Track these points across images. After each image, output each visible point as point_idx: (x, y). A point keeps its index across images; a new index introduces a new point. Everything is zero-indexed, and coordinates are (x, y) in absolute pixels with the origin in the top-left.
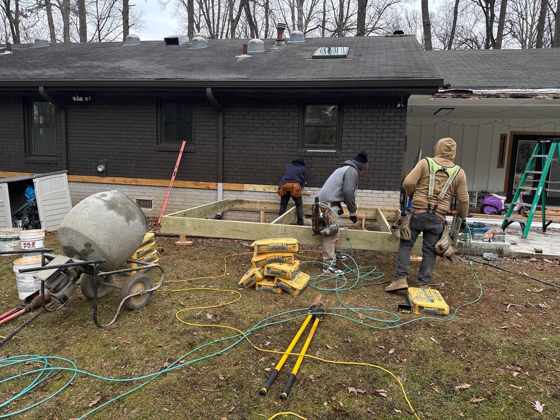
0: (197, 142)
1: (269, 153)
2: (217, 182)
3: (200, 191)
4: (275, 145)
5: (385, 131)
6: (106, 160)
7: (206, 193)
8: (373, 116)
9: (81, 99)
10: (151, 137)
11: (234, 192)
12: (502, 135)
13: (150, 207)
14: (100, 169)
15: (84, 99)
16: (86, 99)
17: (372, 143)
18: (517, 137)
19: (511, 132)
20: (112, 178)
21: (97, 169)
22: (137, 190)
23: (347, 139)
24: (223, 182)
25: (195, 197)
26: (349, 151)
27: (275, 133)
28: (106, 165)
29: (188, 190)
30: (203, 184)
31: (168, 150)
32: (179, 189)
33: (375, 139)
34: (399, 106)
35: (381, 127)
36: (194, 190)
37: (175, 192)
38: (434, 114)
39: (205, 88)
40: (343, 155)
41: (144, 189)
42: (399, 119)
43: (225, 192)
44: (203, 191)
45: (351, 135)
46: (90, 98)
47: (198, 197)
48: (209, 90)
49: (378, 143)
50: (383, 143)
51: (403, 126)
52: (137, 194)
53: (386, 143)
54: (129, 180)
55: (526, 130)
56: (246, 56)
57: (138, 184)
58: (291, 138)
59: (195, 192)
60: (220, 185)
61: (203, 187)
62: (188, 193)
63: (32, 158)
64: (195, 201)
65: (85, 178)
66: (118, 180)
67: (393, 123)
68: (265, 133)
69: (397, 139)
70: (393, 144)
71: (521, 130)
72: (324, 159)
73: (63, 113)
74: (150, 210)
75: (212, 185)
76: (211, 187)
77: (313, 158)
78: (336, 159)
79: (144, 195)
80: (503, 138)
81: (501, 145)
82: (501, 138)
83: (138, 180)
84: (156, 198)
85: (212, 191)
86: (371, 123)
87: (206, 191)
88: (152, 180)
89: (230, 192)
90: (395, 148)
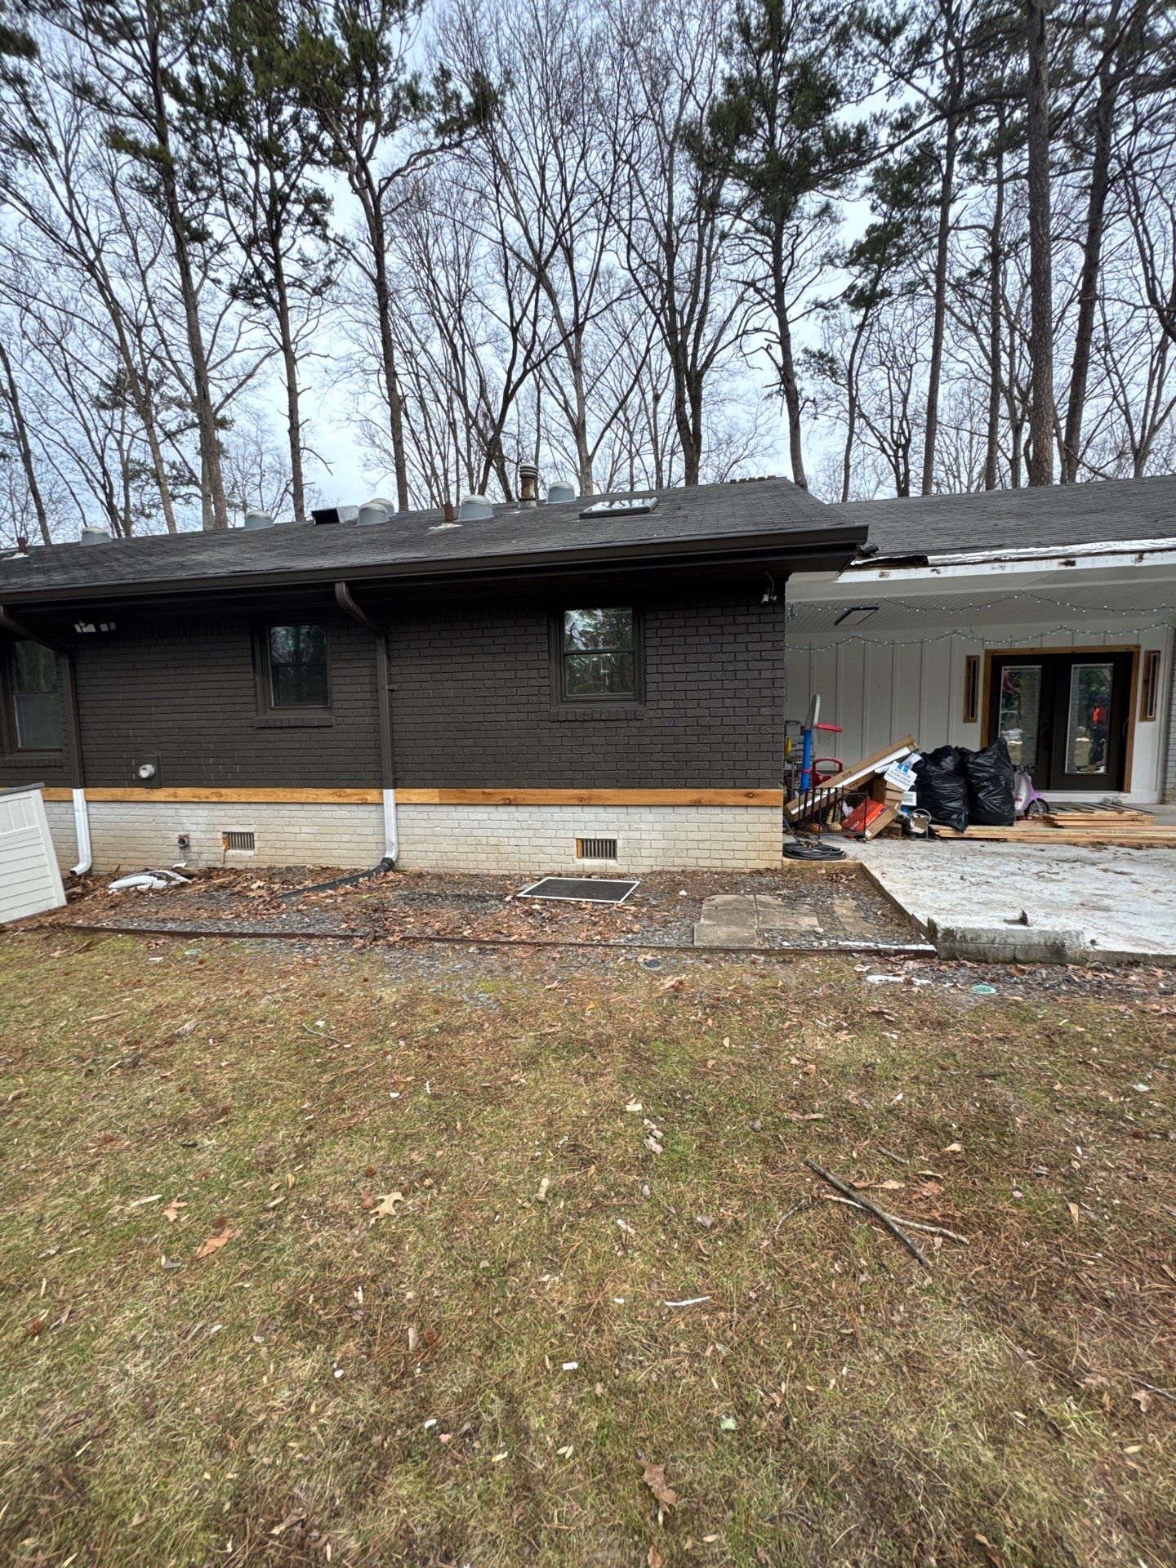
0: (336, 705)
1: (490, 717)
2: (382, 787)
3: (349, 808)
4: (502, 700)
5: (740, 656)
6: (157, 753)
7: (362, 812)
8: (710, 625)
9: (91, 628)
10: (246, 700)
11: (420, 808)
12: (969, 658)
13: (251, 846)
14: (144, 774)
15: (97, 627)
16: (104, 628)
17: (712, 685)
18: (998, 660)
19: (987, 652)
20: (171, 790)
21: (137, 772)
22: (222, 813)
23: (657, 678)
24: (395, 787)
25: (339, 823)
26: (663, 704)
27: (499, 675)
28: (157, 763)
29: (324, 807)
30: (352, 794)
31: (278, 724)
32: (306, 807)
33: (719, 675)
34: (766, 599)
35: (730, 648)
36: (336, 808)
37: (301, 814)
38: (837, 623)
39: (332, 585)
40: (651, 714)
41: (237, 811)
42: (769, 628)
43: (401, 808)
44: (355, 808)
45: (664, 668)
46: (113, 626)
47: (347, 822)
48: (341, 589)
49: (727, 685)
50: (737, 684)
51: (778, 645)
52: (225, 820)
53: (743, 684)
54: (204, 792)
55: (1017, 645)
56: (450, 525)
57: (223, 799)
58: (533, 682)
59: (341, 812)
60: (389, 795)
61: (354, 799)
62: (325, 814)
63: (18, 757)
64: (341, 830)
65: (118, 792)
66: (184, 793)
67: (756, 637)
68: (478, 675)
69: (767, 674)
70: (760, 683)
71: (1007, 646)
72: (609, 724)
73: (66, 661)
74: (250, 853)
75: (372, 795)
76: (370, 799)
77: (586, 725)
78: (634, 724)
79: (238, 823)
80: (972, 664)
81: (968, 677)
82: (968, 665)
83: (223, 791)
84: (262, 828)
85: (373, 808)
86: (707, 640)
87: (362, 808)
88: (251, 791)
89: (412, 808)
90: (765, 692)
